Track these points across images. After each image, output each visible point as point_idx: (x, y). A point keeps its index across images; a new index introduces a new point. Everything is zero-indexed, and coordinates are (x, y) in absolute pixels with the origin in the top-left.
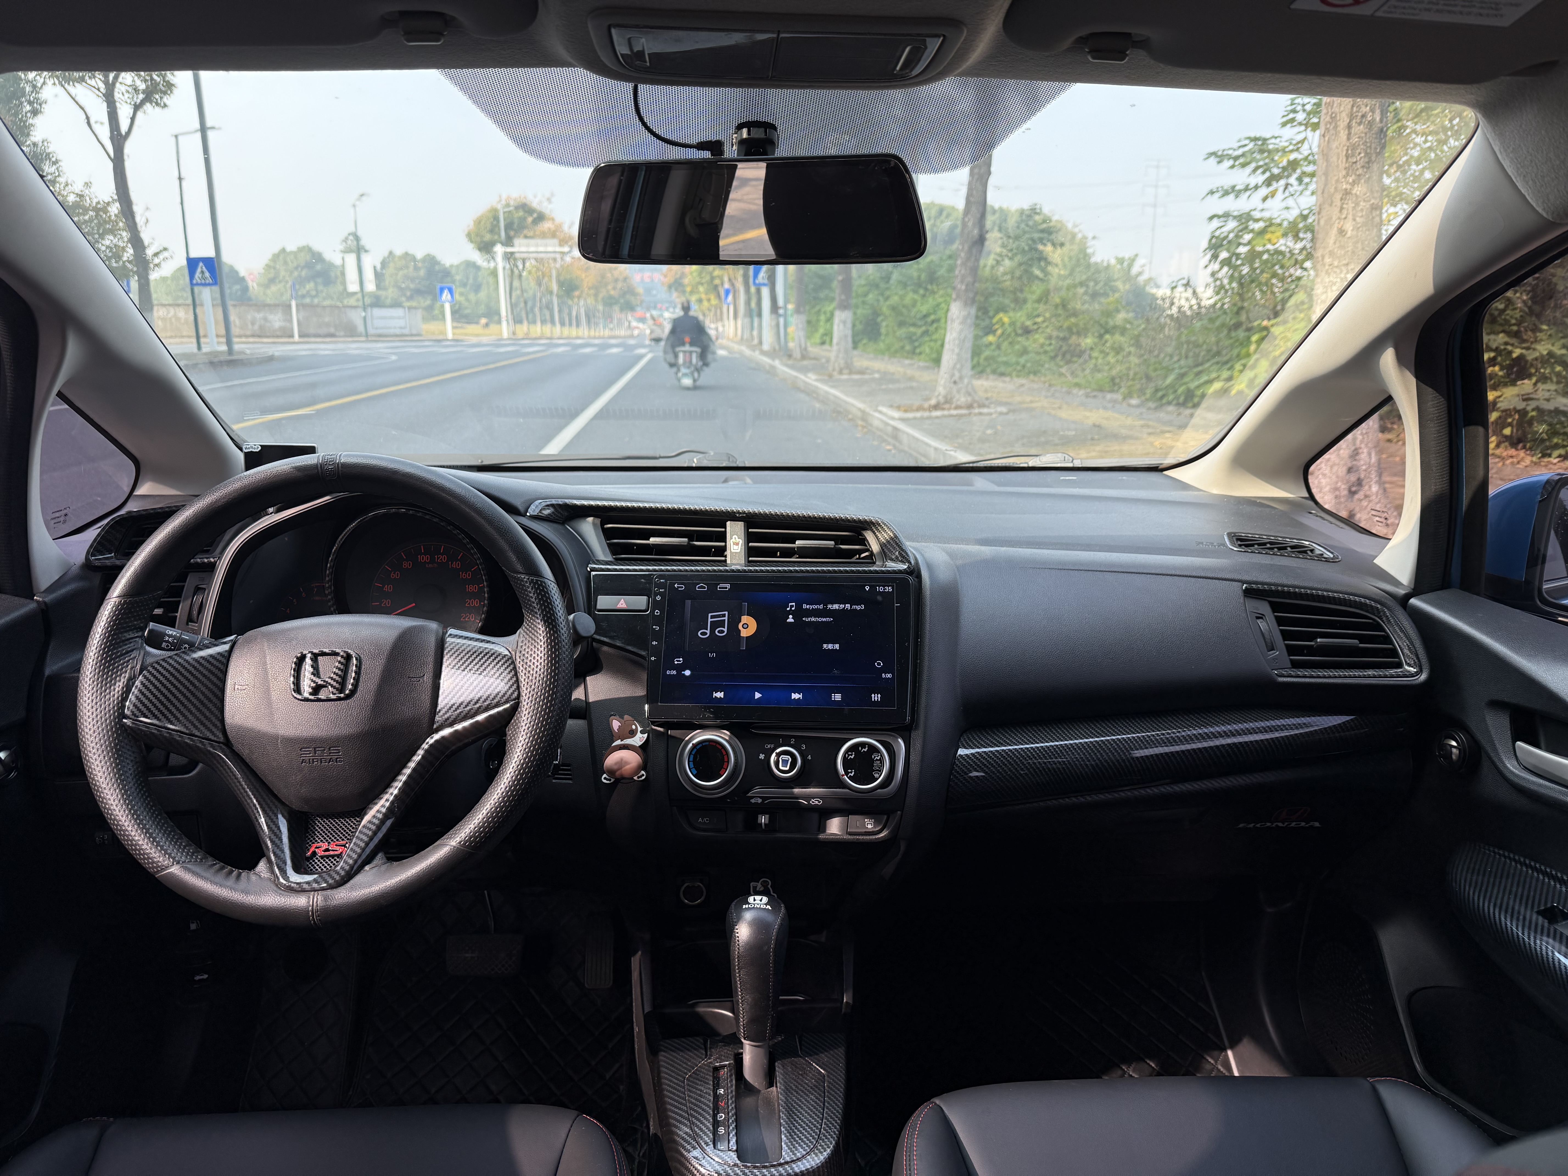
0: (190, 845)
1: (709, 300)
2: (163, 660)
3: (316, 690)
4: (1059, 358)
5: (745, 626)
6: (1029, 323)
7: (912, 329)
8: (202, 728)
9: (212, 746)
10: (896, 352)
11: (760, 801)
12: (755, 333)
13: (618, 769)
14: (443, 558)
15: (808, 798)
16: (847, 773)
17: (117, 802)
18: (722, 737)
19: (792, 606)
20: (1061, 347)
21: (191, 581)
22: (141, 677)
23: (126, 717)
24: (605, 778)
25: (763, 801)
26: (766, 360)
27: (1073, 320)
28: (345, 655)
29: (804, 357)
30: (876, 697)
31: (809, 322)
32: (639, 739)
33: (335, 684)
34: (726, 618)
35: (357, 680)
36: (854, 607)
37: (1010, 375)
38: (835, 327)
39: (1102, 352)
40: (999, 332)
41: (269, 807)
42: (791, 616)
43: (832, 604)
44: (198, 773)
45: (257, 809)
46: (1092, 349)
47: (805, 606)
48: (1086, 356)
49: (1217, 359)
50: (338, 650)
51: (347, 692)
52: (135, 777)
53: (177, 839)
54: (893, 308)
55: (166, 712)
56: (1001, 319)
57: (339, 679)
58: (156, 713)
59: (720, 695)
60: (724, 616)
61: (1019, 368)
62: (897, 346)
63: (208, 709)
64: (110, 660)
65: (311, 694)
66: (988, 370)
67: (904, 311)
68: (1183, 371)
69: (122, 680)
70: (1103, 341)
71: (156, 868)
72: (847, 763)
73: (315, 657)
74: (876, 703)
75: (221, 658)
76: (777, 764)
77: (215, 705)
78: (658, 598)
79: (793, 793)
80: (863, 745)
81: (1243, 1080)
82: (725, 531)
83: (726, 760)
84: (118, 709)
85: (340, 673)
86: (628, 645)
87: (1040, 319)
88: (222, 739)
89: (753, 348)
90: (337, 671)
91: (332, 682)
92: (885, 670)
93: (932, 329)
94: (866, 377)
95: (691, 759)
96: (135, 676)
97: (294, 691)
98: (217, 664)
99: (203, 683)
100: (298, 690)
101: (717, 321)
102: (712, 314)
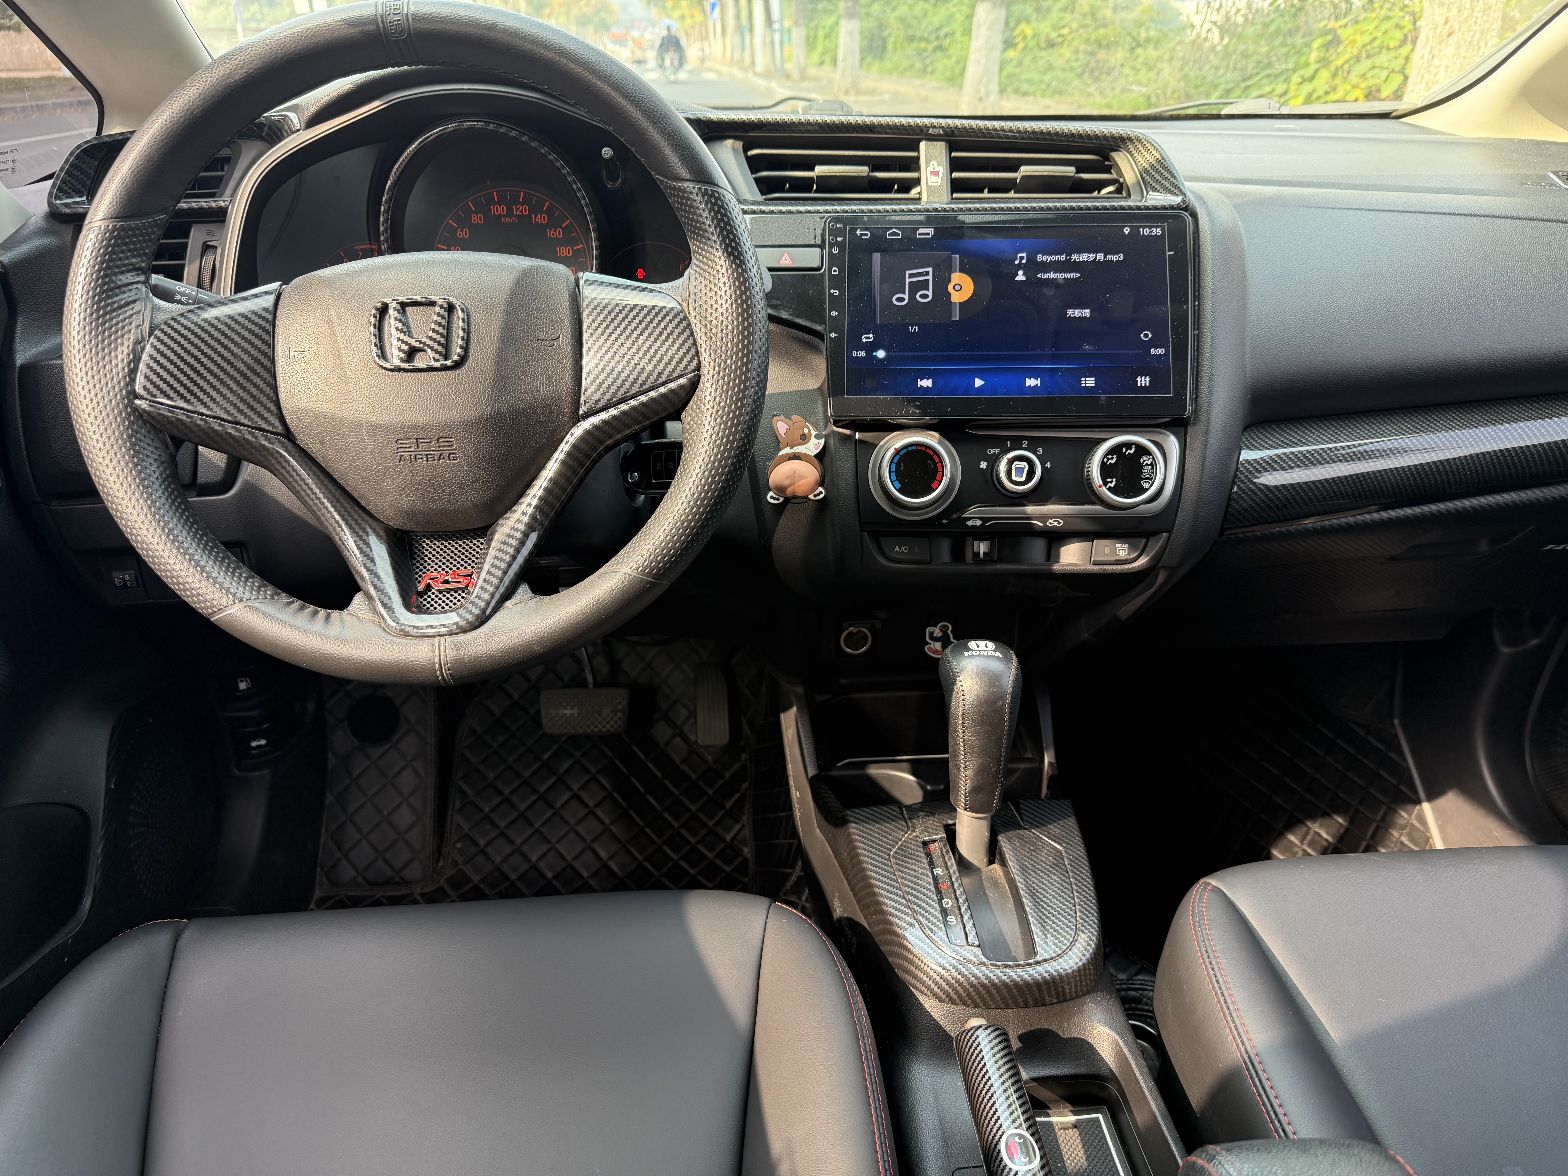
0: (253, 577)
1: (693, 16)
2: (182, 315)
3: (411, 353)
4: (1086, 76)
5: (957, 288)
6: (1053, 35)
7: (923, 45)
8: (250, 413)
9: (267, 439)
10: (905, 70)
11: (979, 523)
12: (747, 54)
13: (791, 485)
14: (524, 209)
15: (1044, 518)
16: (1105, 484)
17: (142, 517)
18: (931, 439)
19: (1022, 258)
20: (1088, 63)
21: (197, 236)
22: (152, 338)
23: (138, 397)
24: (772, 497)
25: (983, 523)
26: (762, 82)
27: (1102, 31)
28: (445, 305)
29: (803, 77)
30: (1143, 381)
31: (808, 38)
32: (813, 446)
33: (436, 346)
34: (930, 277)
35: (467, 340)
36: (1109, 257)
37: (1034, 94)
38: (841, 41)
39: (1133, 68)
40: (1021, 46)
41: (357, 523)
42: (1021, 272)
43: (1079, 252)
44: (236, 494)
45: (340, 526)
46: (1122, 65)
47: (1040, 258)
48: (1116, 73)
49: (1268, 71)
50: (434, 298)
51: (455, 358)
52: (163, 482)
53: (235, 569)
54: (902, 20)
55: (195, 390)
56: (1022, 31)
57: (443, 340)
58: (182, 390)
59: (927, 383)
60: (927, 273)
61: (1043, 86)
62: (906, 63)
63: (255, 386)
64: (105, 314)
65: (403, 361)
66: (1010, 89)
67: (914, 23)
68: (1230, 86)
69: (126, 344)
70: (1134, 56)
71: (211, 608)
72: (1106, 471)
73: (403, 305)
74: (1143, 389)
75: (264, 314)
76: (1009, 473)
77: (264, 380)
78: (836, 250)
79: (1024, 512)
80: (1128, 445)
81: (1451, 853)
82: (918, 158)
83: (939, 469)
84: (127, 385)
85: (441, 330)
86: (797, 316)
87: (1065, 31)
88: (280, 429)
89: (745, 69)
90: (437, 328)
91: (432, 343)
92: (1153, 343)
93: (946, 42)
94: (876, 98)
95: (893, 469)
96: (143, 339)
97: (378, 356)
98: (260, 322)
99: (243, 349)
100: (383, 355)
101: (702, 40)
102: (696, 32)
